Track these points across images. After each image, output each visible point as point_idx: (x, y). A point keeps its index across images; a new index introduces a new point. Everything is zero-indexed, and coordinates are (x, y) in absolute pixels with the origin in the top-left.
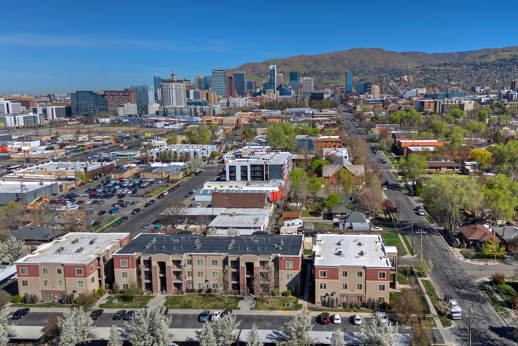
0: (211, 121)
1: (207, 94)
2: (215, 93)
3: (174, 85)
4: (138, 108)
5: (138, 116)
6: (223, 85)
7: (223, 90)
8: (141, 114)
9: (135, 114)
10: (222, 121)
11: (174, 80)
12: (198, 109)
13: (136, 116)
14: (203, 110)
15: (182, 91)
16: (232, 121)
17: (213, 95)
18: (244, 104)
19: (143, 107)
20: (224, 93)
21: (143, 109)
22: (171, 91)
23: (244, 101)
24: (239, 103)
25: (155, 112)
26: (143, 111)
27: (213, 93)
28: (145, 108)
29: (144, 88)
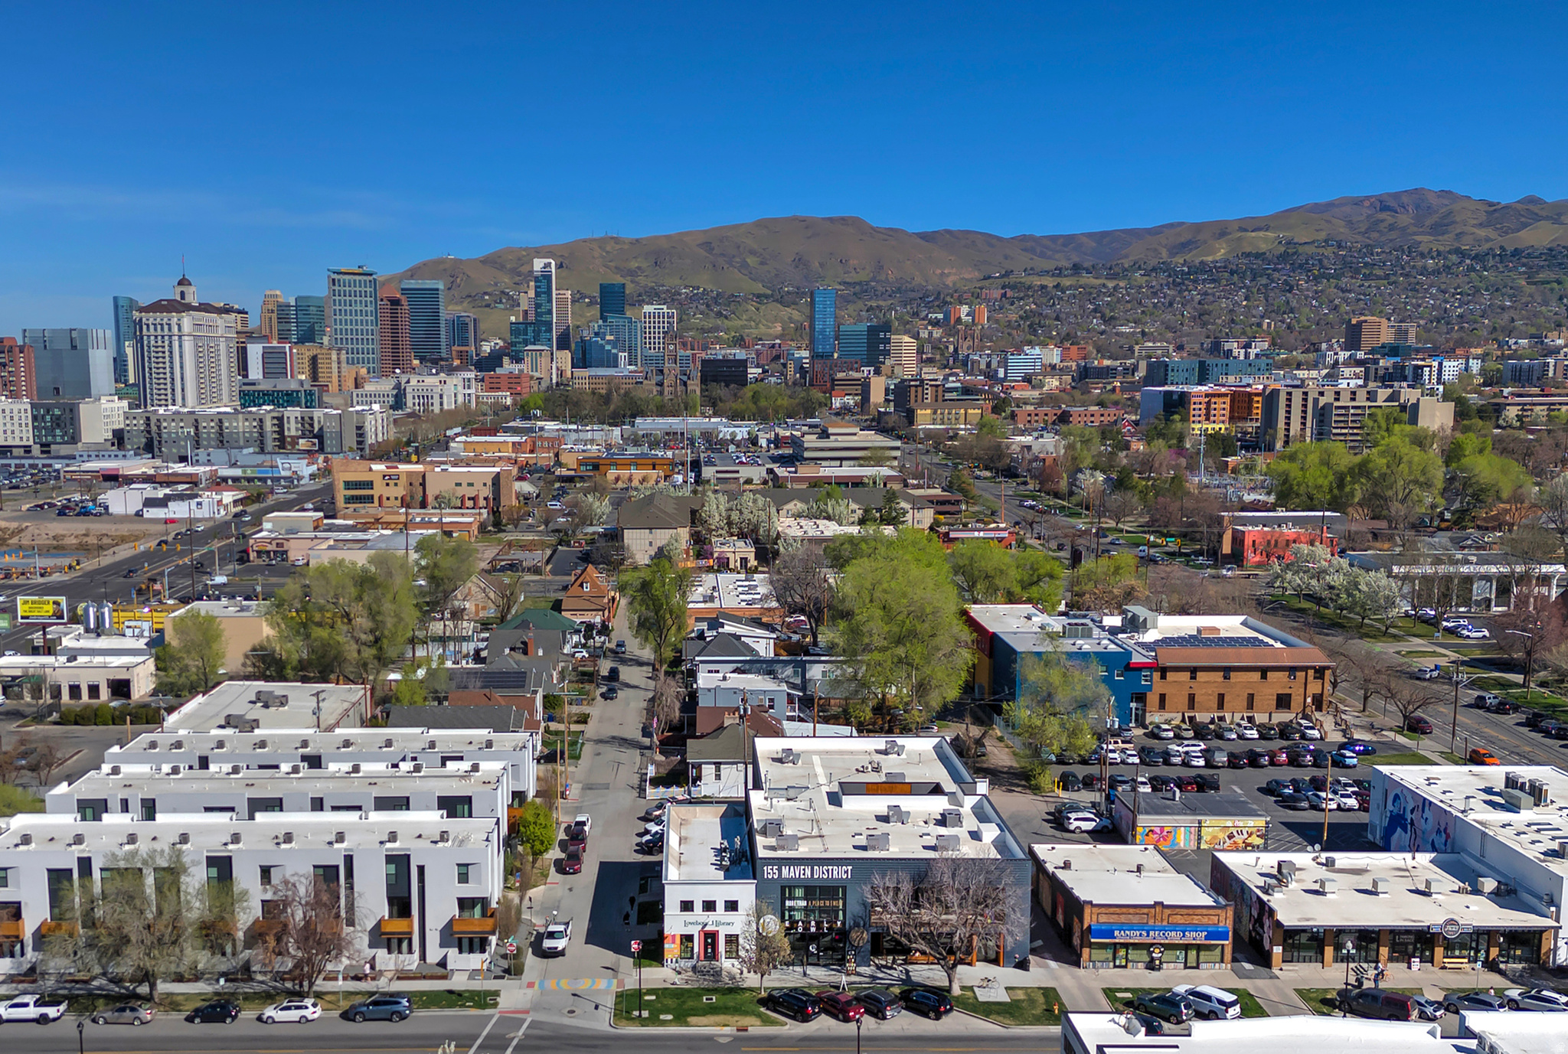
0: (369, 485)
1: (314, 360)
2: (343, 356)
3: (187, 321)
4: (35, 418)
5: (36, 450)
6: (370, 328)
7: (370, 346)
8: (48, 445)
9: (24, 443)
10: (423, 484)
11: (187, 300)
12: (293, 420)
13: (27, 449)
14: (312, 425)
15: (223, 347)
16: (471, 485)
17: (335, 365)
18: (460, 399)
19: (57, 412)
20: (371, 356)
21: (57, 422)
22: (176, 344)
23: (460, 388)
24: (441, 397)
25: (110, 436)
26: (58, 432)
27: (334, 357)
28: (68, 415)
29: (74, 335)
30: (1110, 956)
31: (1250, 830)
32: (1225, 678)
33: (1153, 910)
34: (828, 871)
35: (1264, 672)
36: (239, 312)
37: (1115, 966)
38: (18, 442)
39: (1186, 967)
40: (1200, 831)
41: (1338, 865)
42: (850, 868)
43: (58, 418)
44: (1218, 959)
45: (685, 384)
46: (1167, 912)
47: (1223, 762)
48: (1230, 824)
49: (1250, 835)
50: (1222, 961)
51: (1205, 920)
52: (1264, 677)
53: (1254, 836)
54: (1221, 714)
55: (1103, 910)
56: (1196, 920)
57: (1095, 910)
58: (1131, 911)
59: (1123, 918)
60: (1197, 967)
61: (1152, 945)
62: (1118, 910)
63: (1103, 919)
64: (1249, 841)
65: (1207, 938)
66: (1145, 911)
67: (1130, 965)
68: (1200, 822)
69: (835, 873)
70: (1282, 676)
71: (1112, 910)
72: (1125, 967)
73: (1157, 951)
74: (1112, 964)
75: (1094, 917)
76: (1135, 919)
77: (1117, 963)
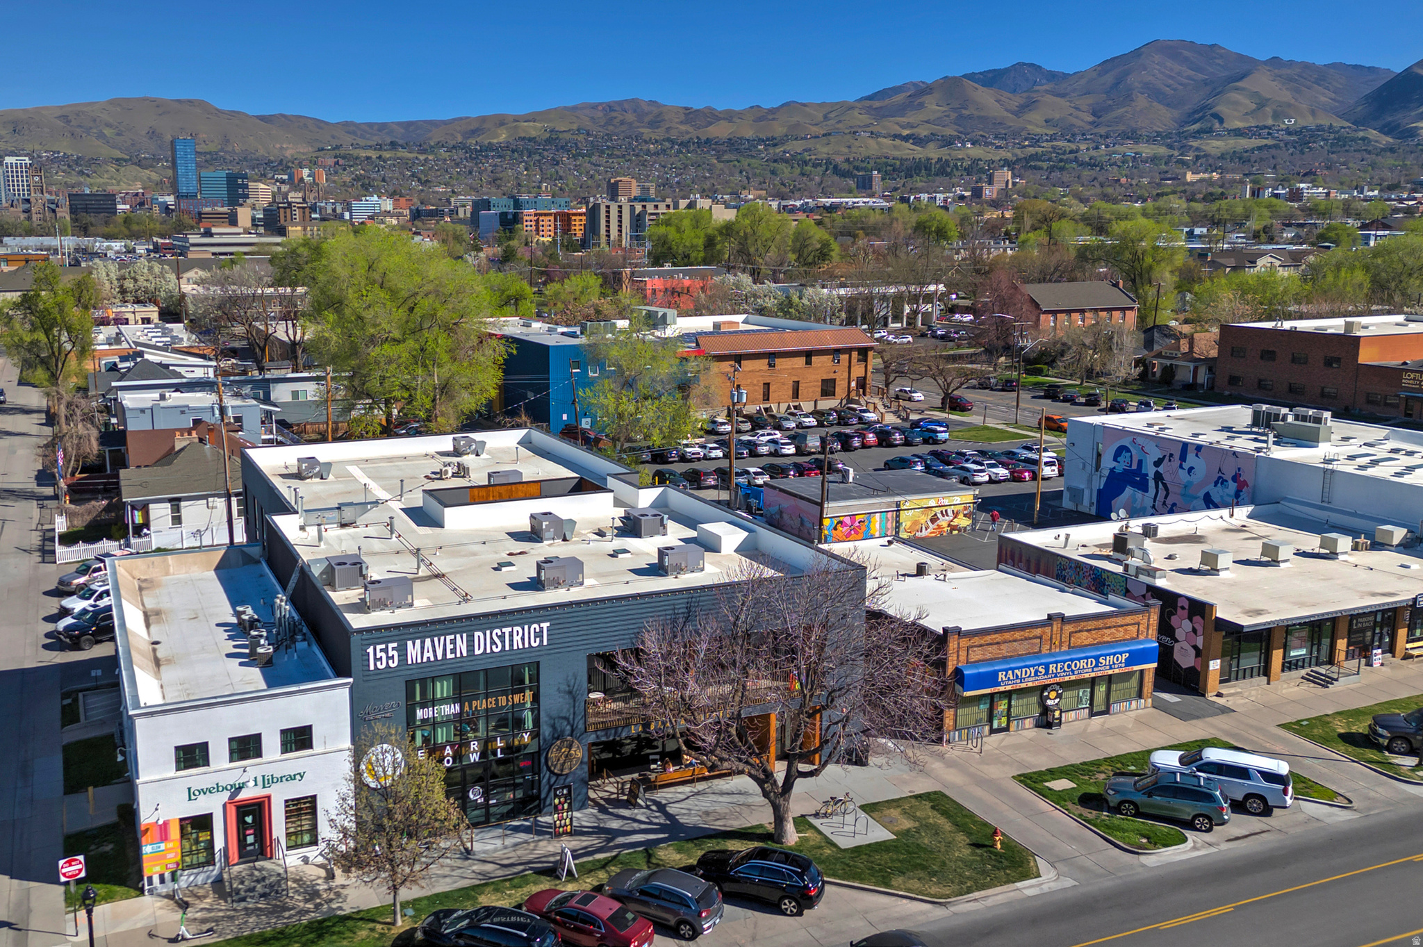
30: (985, 716)
31: (956, 508)
32: (771, 365)
33: (1048, 630)
34: (502, 637)
35: (809, 355)
37: (992, 731)
39: (1092, 714)
40: (898, 516)
41: (1162, 532)
42: (545, 625)
44: (1134, 693)
46: (1069, 628)
48: (932, 503)
49: (956, 515)
50: (1140, 695)
51: (1120, 634)
52: (809, 362)
53: (961, 516)
54: (768, 406)
55: (976, 641)
56: (1107, 636)
57: (965, 642)
58: (1018, 635)
59: (1005, 650)
60: (1107, 712)
61: (1045, 687)
62: (998, 637)
63: (976, 655)
64: (956, 522)
65: (1129, 662)
66: (1038, 631)
67: (1013, 725)
68: (898, 504)
69: (517, 638)
70: (826, 359)
71: (988, 638)
72: (1007, 729)
73: (1053, 695)
74: (987, 728)
75: (963, 654)
76: (1022, 648)
77: (995, 726)
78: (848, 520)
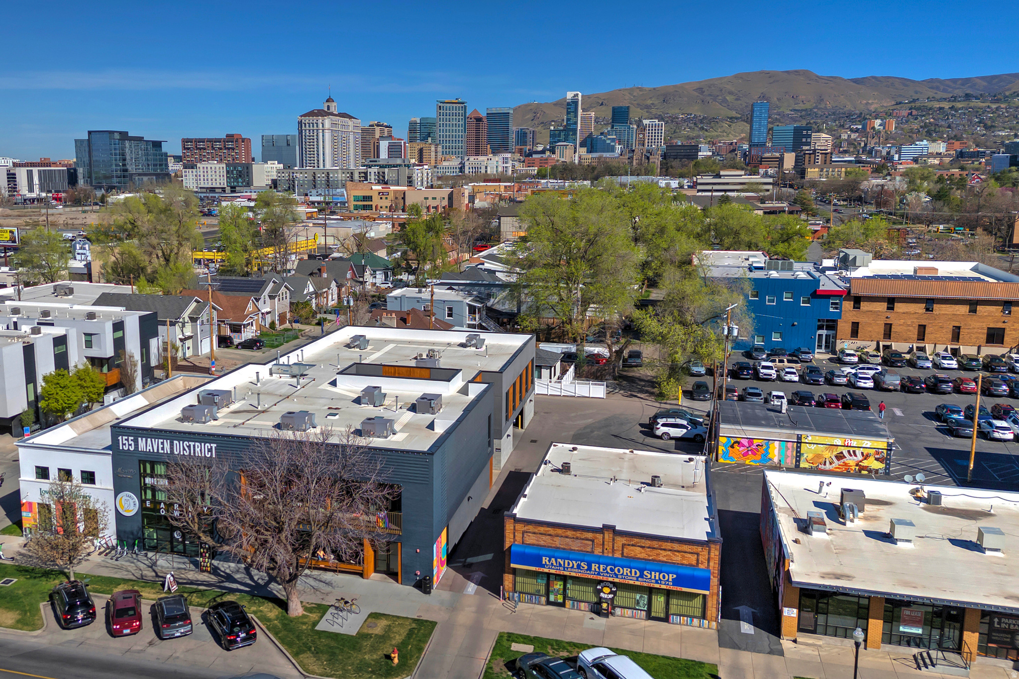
0: (369, 198)
1: (421, 151)
2: (440, 149)
3: (327, 122)
4: (228, 172)
5: (228, 189)
6: (460, 134)
7: (460, 145)
8: (234, 187)
9: (222, 186)
10: (404, 198)
11: (331, 111)
12: (373, 174)
13: (223, 189)
14: (384, 177)
15: (351, 137)
16: (434, 198)
17: (433, 154)
18: (500, 169)
19: (240, 169)
20: (460, 150)
21: (240, 175)
22: (321, 135)
23: (500, 163)
24: (486, 167)
25: (270, 182)
26: (240, 180)
27: (433, 148)
28: (245, 170)
29: (289, 138)
30: (543, 590)
31: (866, 451)
32: (927, 310)
33: (600, 536)
34: (189, 447)
35: (973, 305)
36: (387, 127)
37: (549, 603)
38: (218, 186)
39: (649, 617)
40: (799, 447)
41: (946, 502)
42: (214, 446)
43: (240, 172)
44: (698, 613)
45: (648, 158)
46: (620, 541)
47: (895, 385)
48: (838, 442)
49: (866, 457)
50: (704, 617)
51: (677, 558)
52: (973, 311)
53: (872, 459)
54: (923, 345)
55: (530, 528)
56: (663, 556)
57: (519, 527)
58: (569, 533)
59: (558, 542)
60: (666, 619)
61: (600, 582)
62: (551, 530)
63: (531, 539)
64: (865, 463)
65: (676, 582)
66: (590, 535)
67: (569, 603)
68: (799, 437)
69: (198, 450)
70: (996, 310)
71: (542, 529)
72: (562, 605)
73: (606, 590)
74: (543, 599)
75: (519, 536)
76: (576, 546)
77: (552, 598)
78: (745, 442)
